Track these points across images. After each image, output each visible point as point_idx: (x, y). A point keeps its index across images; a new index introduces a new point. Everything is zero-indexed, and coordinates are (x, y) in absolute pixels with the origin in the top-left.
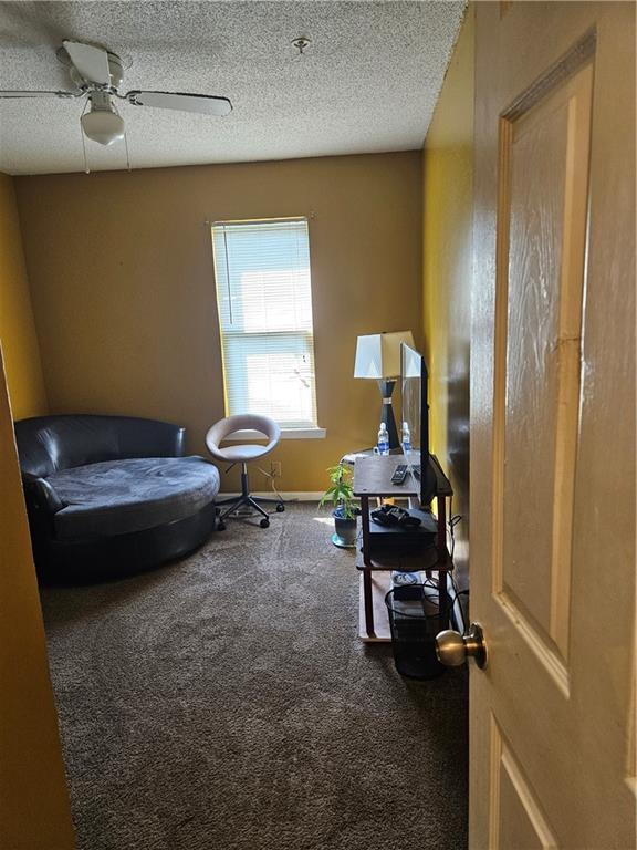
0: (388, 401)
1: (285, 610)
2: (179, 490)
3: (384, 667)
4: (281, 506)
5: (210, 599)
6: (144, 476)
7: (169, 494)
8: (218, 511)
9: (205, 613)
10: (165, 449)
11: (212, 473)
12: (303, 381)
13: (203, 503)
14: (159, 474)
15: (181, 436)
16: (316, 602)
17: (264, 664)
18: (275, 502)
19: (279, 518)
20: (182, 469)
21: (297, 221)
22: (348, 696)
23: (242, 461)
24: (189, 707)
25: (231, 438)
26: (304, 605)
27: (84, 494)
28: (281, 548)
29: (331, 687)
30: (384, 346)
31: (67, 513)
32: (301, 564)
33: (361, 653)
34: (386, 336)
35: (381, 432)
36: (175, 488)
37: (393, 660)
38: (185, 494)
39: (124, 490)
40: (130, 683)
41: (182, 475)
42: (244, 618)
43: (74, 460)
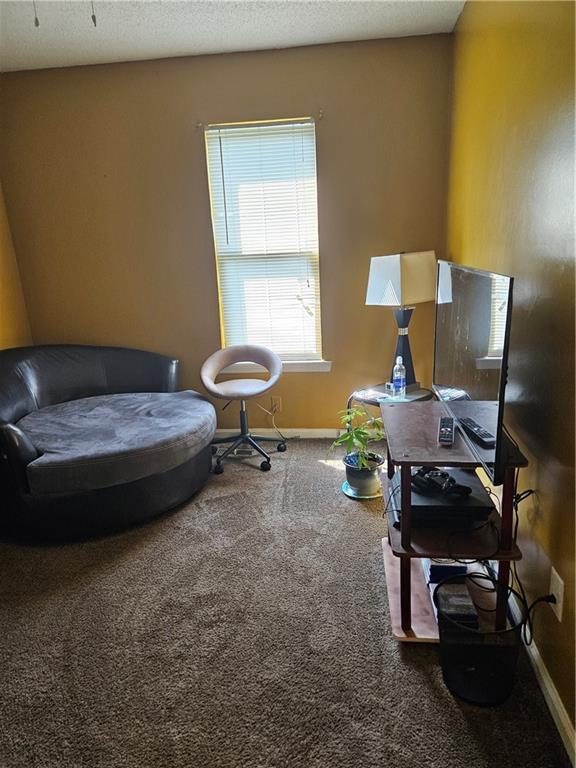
0: (404, 332)
1: (294, 586)
2: (170, 435)
3: (430, 681)
4: (281, 446)
5: (207, 567)
6: (132, 415)
7: (158, 440)
8: (214, 451)
9: (202, 588)
10: (156, 383)
11: (207, 412)
12: (307, 308)
13: (199, 448)
14: (149, 414)
15: (173, 368)
16: (331, 576)
17: (276, 670)
18: (276, 440)
19: (280, 458)
20: (175, 407)
21: (302, 122)
22: (388, 729)
23: (241, 398)
24: (181, 741)
25: (230, 370)
26: (317, 579)
27: (63, 439)
28: (285, 498)
29: (366, 713)
30: (404, 267)
31: (41, 465)
32: (310, 520)
33: (397, 656)
34: (407, 257)
35: (397, 367)
36: (168, 432)
37: (438, 669)
38: (178, 439)
39: (108, 434)
40: (108, 697)
41: (175, 415)
42: (248, 596)
43: (57, 396)
